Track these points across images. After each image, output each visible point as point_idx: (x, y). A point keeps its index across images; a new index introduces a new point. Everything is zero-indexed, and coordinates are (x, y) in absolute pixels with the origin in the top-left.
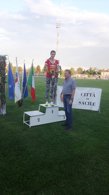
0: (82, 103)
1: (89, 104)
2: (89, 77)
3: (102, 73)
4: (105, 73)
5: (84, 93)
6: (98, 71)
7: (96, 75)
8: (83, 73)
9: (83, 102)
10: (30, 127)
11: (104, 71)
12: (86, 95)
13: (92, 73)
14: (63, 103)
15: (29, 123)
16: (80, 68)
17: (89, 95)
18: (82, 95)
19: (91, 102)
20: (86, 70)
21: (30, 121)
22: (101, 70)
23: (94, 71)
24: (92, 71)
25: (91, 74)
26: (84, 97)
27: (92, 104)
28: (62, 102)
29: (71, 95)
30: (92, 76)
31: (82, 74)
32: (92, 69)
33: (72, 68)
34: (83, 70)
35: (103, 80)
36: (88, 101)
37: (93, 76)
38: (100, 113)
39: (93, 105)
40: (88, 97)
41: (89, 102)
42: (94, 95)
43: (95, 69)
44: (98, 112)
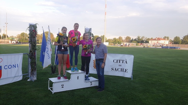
0: (114, 69)
1: (121, 71)
2: (136, 45)
3: (150, 42)
4: (152, 41)
5: (116, 59)
6: (146, 39)
7: (144, 44)
8: (132, 41)
9: (116, 69)
10: (53, 93)
11: (152, 39)
12: (118, 61)
13: (140, 41)
14: (96, 69)
15: (52, 89)
16: (129, 37)
17: (121, 62)
18: (115, 62)
19: (123, 69)
20: (134, 39)
21: (53, 88)
22: (149, 39)
23: (142, 40)
24: (139, 40)
25: (138, 42)
26: (116, 63)
27: (124, 70)
28: (94, 68)
29: (103, 59)
30: (139, 44)
31: (130, 42)
32: (140, 38)
33: (120, 37)
34: (131, 39)
35: (150, 48)
36: (120, 67)
37: (141, 44)
38: (132, 79)
39: (125, 72)
40: (120, 64)
41: (121, 69)
42: (126, 61)
43: (143, 37)
44: (131, 78)
